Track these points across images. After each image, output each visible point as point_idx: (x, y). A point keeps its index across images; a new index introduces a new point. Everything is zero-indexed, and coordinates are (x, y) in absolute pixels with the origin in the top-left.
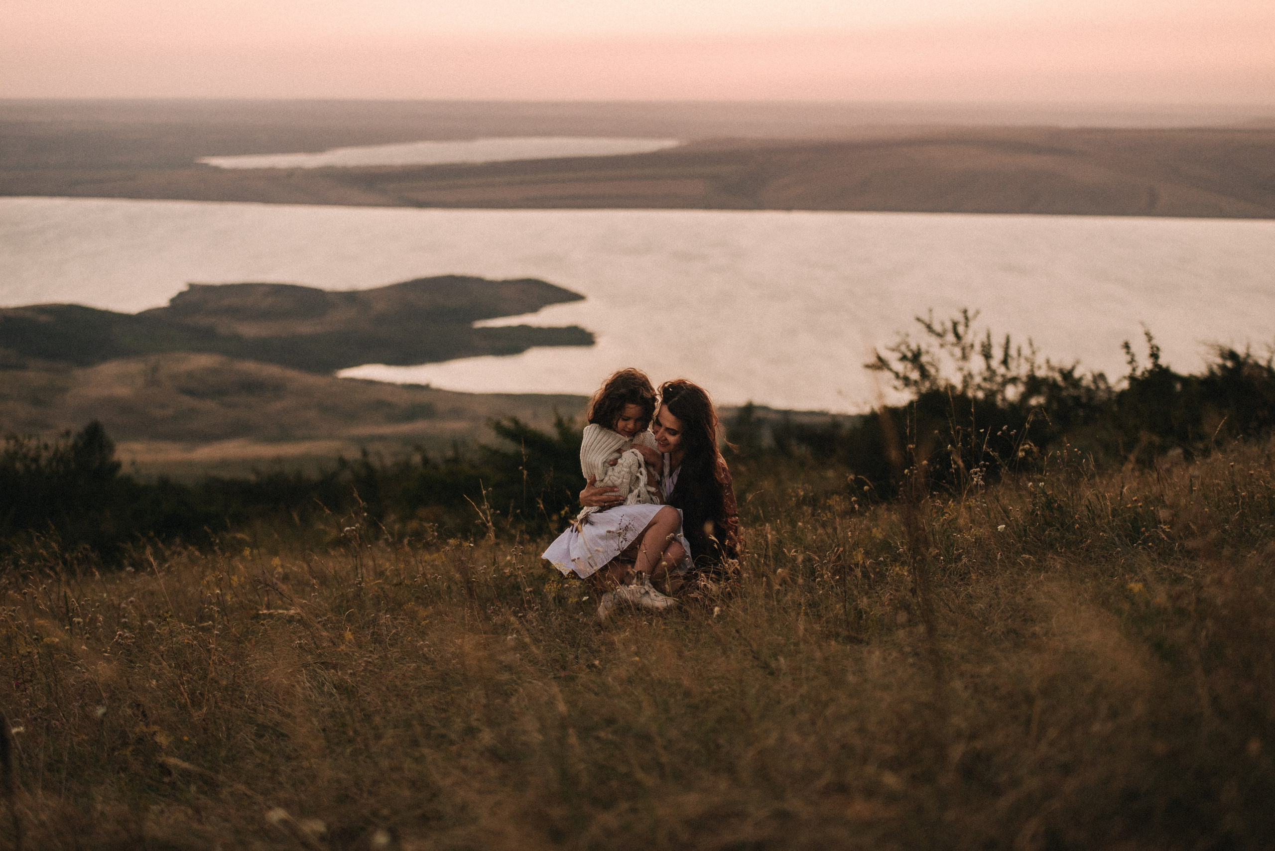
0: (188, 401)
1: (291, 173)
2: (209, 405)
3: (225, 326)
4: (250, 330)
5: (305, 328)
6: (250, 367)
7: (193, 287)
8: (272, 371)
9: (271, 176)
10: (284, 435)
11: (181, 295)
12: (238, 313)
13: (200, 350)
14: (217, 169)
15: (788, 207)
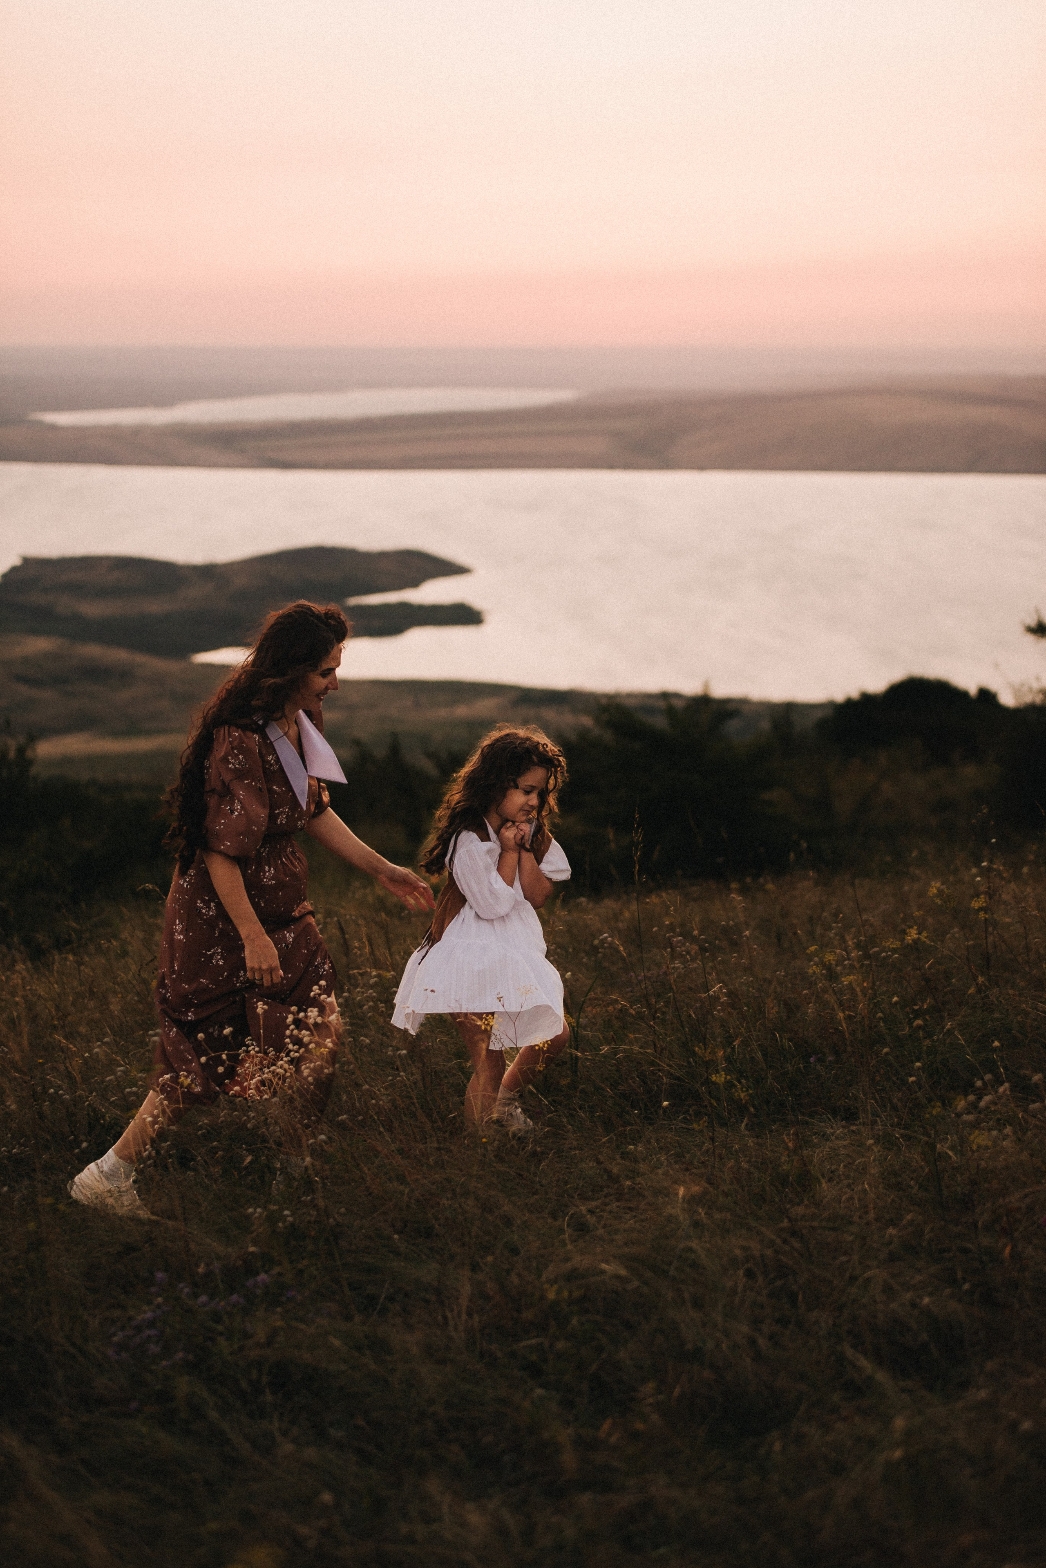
0: (24, 690)
1: (137, 431)
2: (47, 694)
3: (65, 604)
4: (93, 609)
5: (155, 607)
6: (93, 651)
7: (28, 562)
8: (119, 655)
9: (114, 433)
10: (132, 729)
11: (14, 570)
12: (78, 590)
13: (35, 632)
14: (53, 427)
15: (701, 467)
